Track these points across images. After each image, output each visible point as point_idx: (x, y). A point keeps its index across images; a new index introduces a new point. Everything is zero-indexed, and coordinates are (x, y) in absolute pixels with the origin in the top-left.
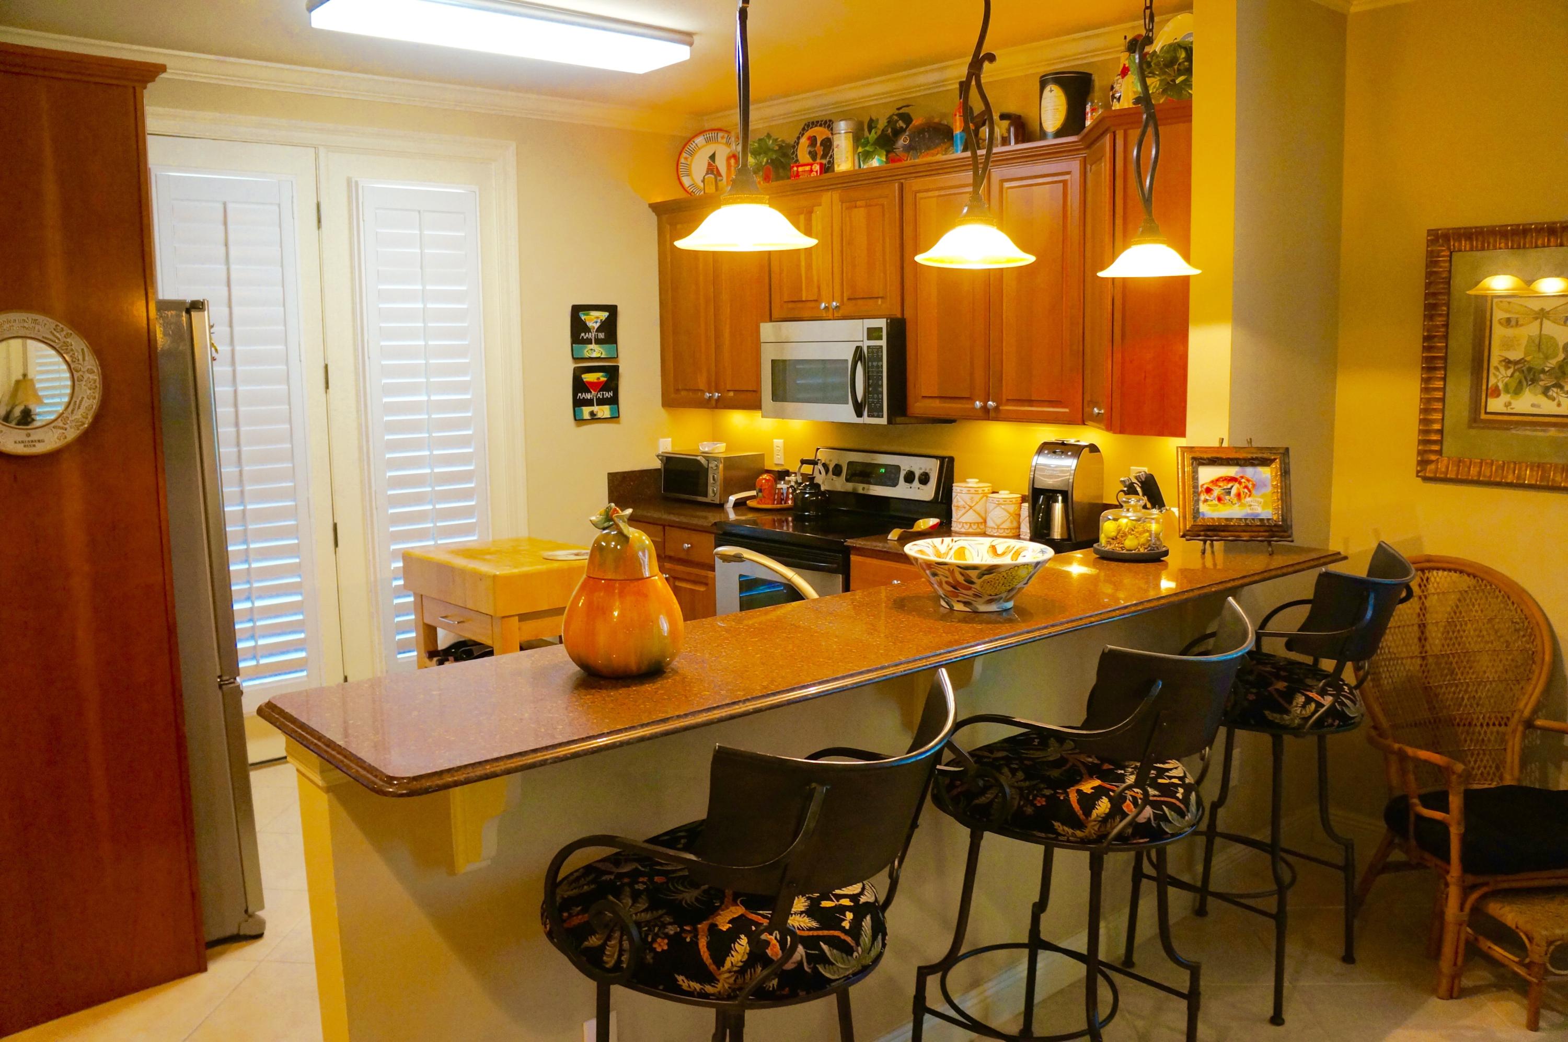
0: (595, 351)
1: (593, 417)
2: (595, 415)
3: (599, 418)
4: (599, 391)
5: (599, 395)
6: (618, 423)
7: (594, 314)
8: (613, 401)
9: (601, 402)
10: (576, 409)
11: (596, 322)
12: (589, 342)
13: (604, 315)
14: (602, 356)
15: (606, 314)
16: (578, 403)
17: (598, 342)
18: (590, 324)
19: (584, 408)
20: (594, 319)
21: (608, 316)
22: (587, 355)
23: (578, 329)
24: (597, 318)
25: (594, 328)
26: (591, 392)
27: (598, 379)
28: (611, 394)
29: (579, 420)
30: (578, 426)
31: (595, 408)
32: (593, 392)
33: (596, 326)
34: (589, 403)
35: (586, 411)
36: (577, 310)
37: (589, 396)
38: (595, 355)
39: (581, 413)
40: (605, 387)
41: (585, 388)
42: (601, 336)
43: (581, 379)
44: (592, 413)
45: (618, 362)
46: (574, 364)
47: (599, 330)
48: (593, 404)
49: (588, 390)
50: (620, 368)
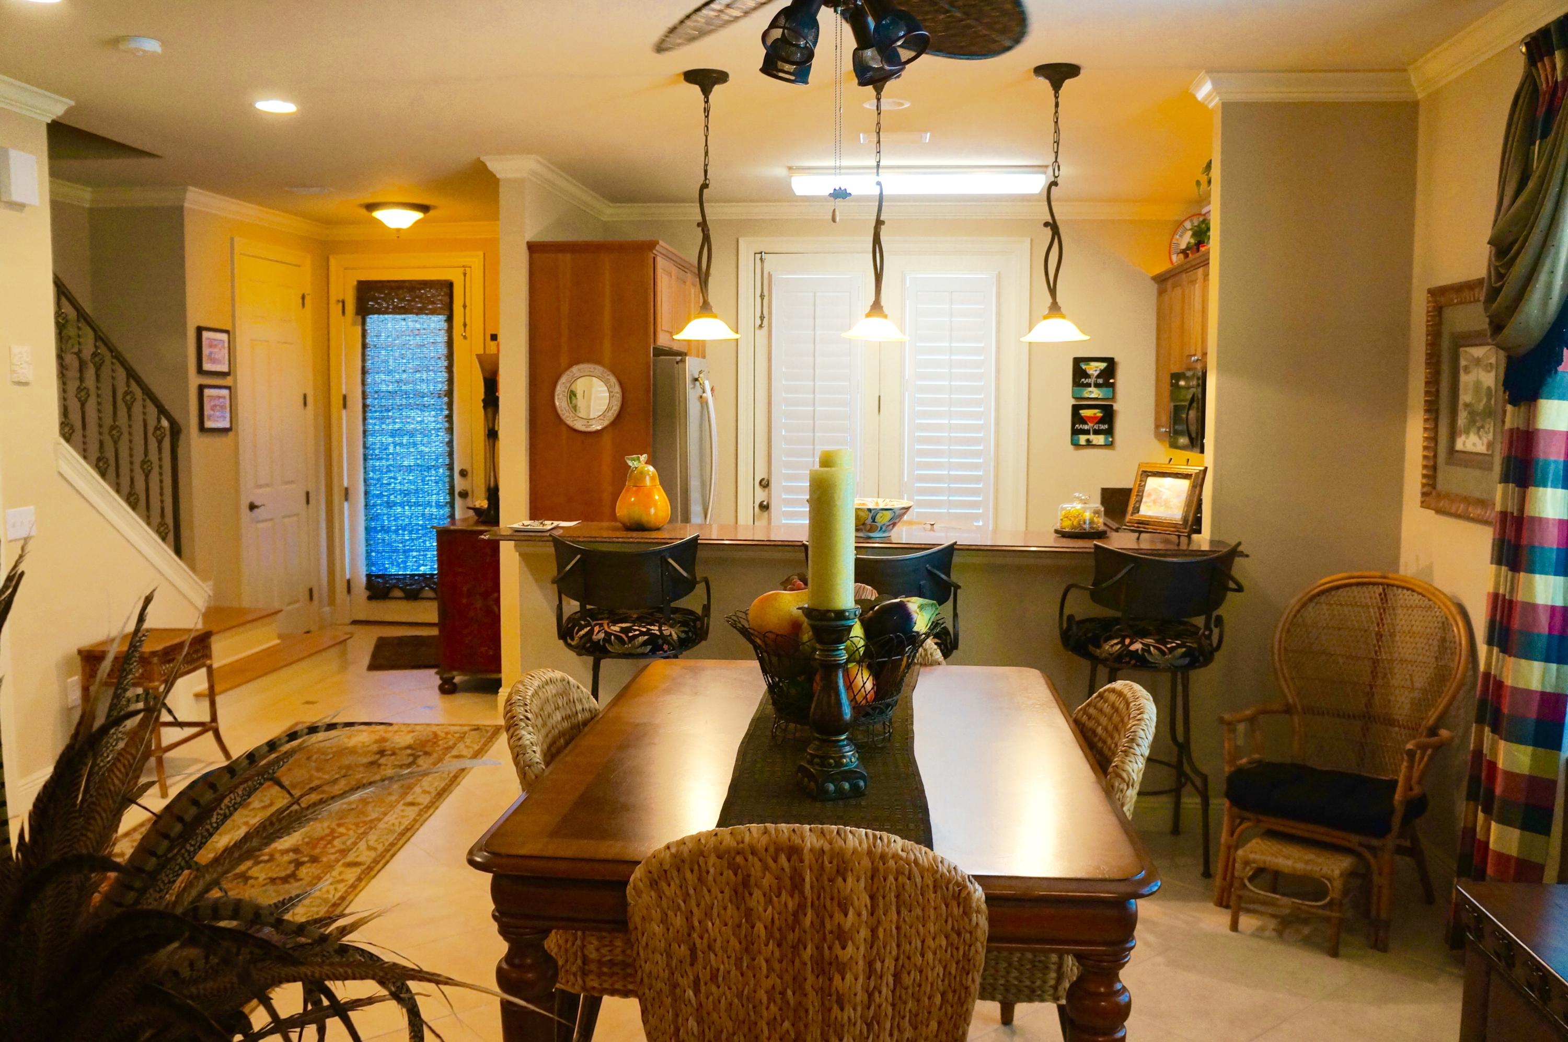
0: (1094, 393)
1: (1089, 443)
2: (1091, 442)
3: (1095, 445)
4: (1096, 424)
5: (1095, 427)
6: (1114, 449)
7: (1094, 364)
8: (1110, 432)
9: (1097, 432)
10: (1074, 436)
11: (1096, 371)
12: (1089, 385)
13: (1103, 365)
14: (1101, 397)
15: (1105, 364)
16: (1075, 432)
17: (1097, 385)
18: (1090, 372)
19: (1081, 436)
20: (1094, 369)
21: (1106, 366)
22: (1086, 395)
23: (1079, 375)
24: (1097, 367)
25: (1094, 375)
26: (1088, 425)
27: (1095, 414)
28: (1106, 426)
29: (1076, 445)
30: (1076, 449)
31: (1091, 437)
32: (1090, 424)
33: (1096, 374)
34: (1087, 432)
35: (1083, 439)
36: (1077, 361)
37: (1086, 427)
38: (1093, 396)
39: (1078, 440)
40: (1101, 421)
41: (1083, 421)
42: (1100, 381)
43: (1079, 414)
44: (1088, 441)
45: (1115, 402)
46: (1073, 402)
47: (1098, 377)
48: (1089, 434)
49: (1085, 423)
50: (1116, 407)
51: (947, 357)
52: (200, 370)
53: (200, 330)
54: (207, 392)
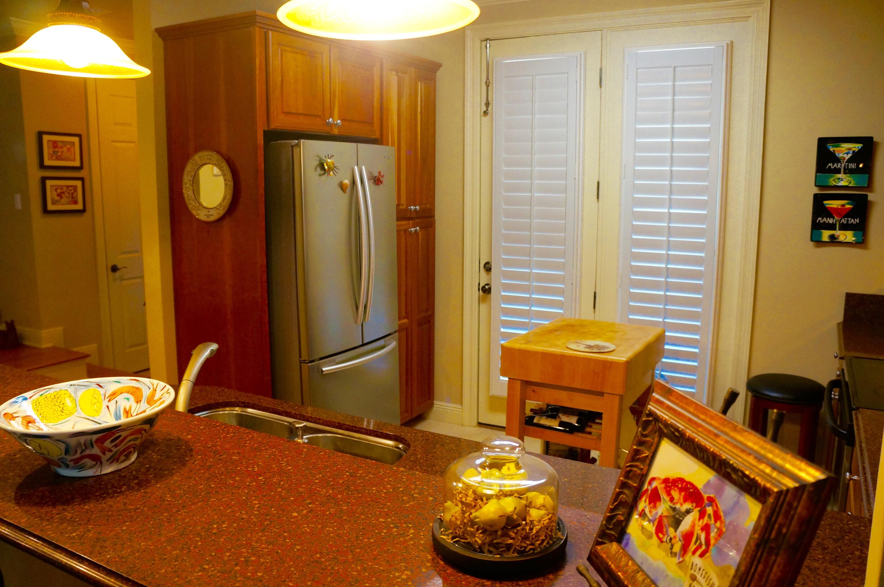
0: (843, 180)
1: (833, 240)
2: (836, 239)
3: (840, 242)
4: (844, 217)
5: (843, 221)
6: (866, 248)
7: (846, 146)
8: (861, 228)
9: (844, 227)
10: (814, 231)
11: (848, 154)
12: (838, 171)
13: (856, 147)
14: (850, 185)
15: (860, 146)
16: (816, 227)
17: (847, 171)
18: (840, 156)
19: (823, 231)
20: (845, 151)
21: (862, 148)
22: (833, 183)
23: (825, 159)
24: (849, 149)
25: (844, 159)
26: (834, 218)
27: (843, 205)
28: (857, 221)
29: (817, 241)
30: (817, 246)
31: (837, 233)
32: (836, 218)
33: (847, 157)
34: (832, 227)
35: (826, 235)
36: (824, 142)
37: (831, 221)
38: (842, 184)
39: (821, 235)
40: (850, 214)
41: (828, 213)
42: (852, 166)
43: (823, 205)
44: (832, 237)
45: (871, 191)
46: (816, 191)
47: (850, 161)
48: (835, 229)
49: (830, 215)
50: (871, 197)
51: (669, 140)
52: (42, 166)
53: (40, 135)
54: (49, 183)
